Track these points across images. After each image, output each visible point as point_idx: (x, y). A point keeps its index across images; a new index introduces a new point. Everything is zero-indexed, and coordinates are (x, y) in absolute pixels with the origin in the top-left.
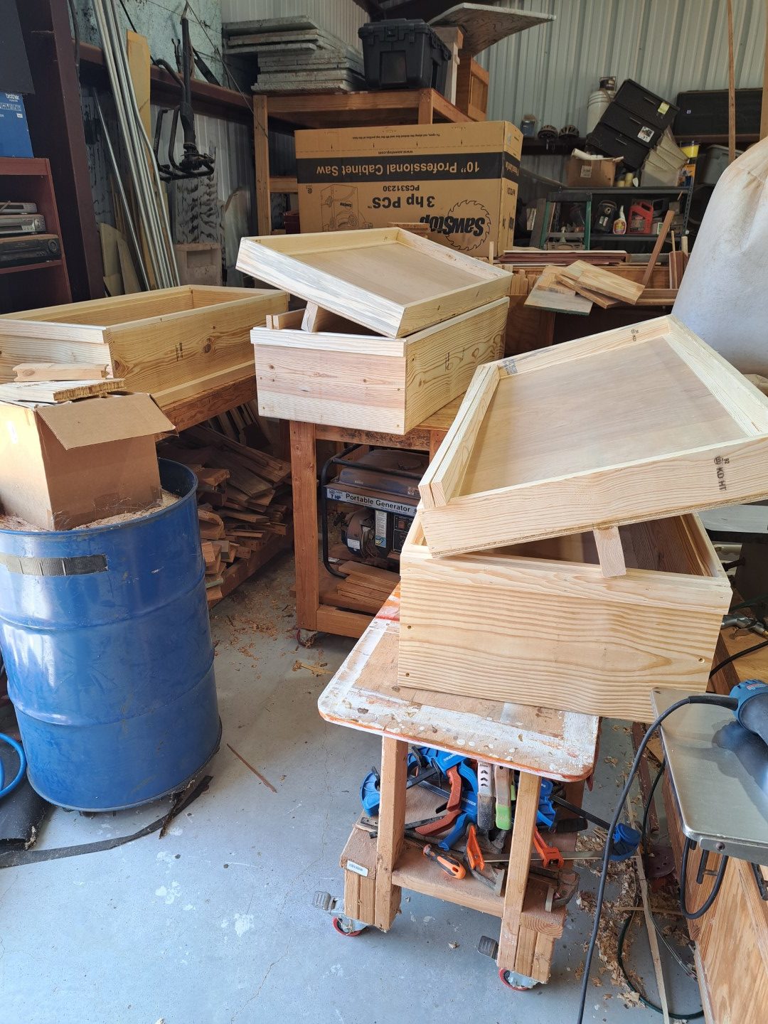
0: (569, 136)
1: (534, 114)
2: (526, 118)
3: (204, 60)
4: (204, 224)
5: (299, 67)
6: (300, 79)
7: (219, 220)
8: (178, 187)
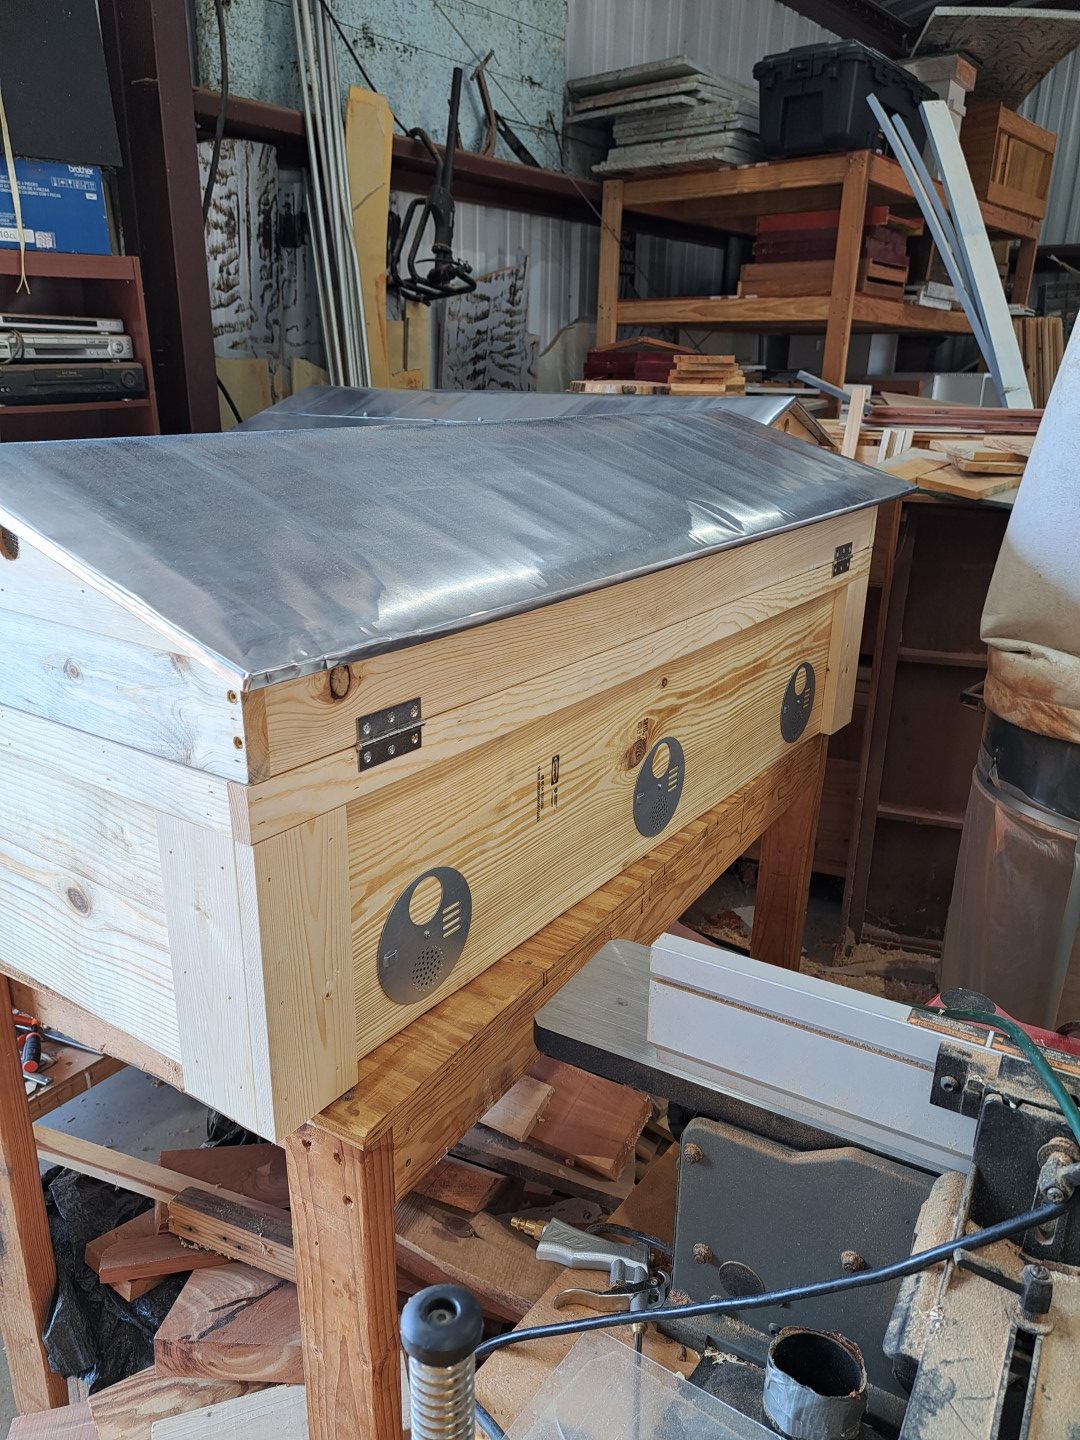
3: (514, 131)
4: (497, 368)
5: (667, 134)
6: (665, 150)
7: (527, 363)
8: (450, 313)
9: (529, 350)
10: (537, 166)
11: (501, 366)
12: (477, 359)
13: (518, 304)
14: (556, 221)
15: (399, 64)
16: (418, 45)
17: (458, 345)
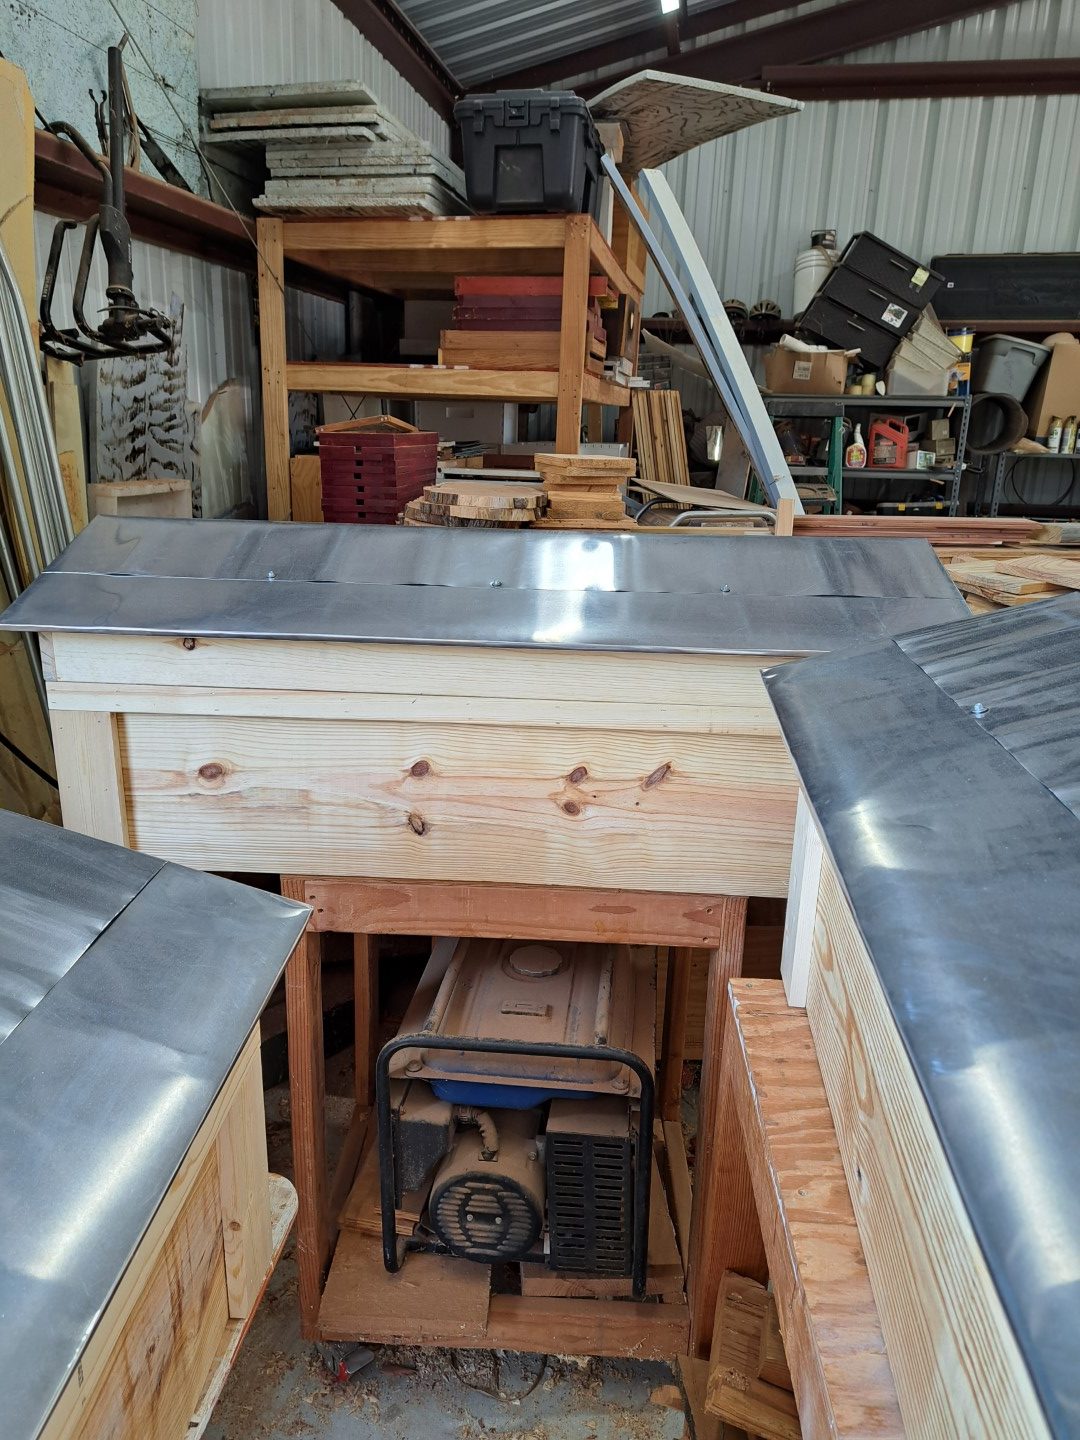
0: (765, 316)
4: (157, 445)
5: (342, 171)
6: (346, 189)
7: (189, 438)
8: (102, 375)
9: (190, 420)
10: (190, 191)
11: (163, 443)
12: (136, 433)
13: (176, 364)
14: (198, 261)
15: (15, 29)
16: (36, 6)
17: (114, 417)
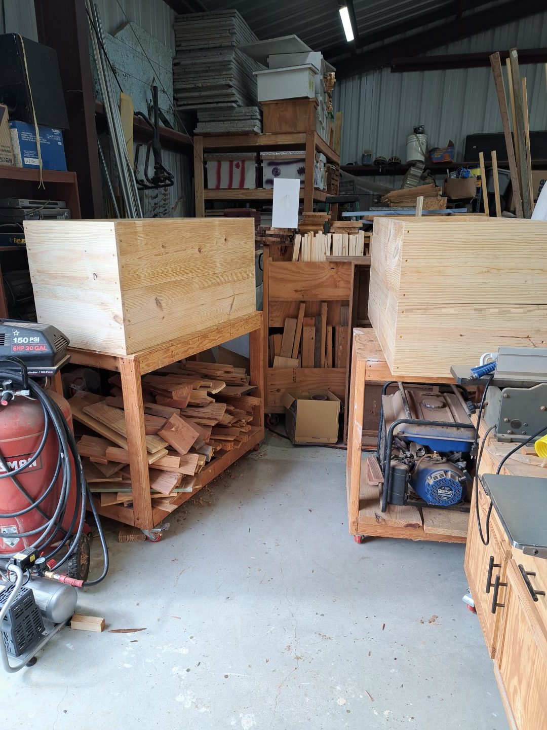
0: (395, 163)
1: (370, 149)
2: (366, 152)
3: (164, 114)
5: (225, 118)
6: (226, 125)
8: (146, 195)
10: (173, 129)
13: (167, 191)
16: (130, 74)
